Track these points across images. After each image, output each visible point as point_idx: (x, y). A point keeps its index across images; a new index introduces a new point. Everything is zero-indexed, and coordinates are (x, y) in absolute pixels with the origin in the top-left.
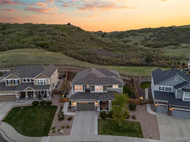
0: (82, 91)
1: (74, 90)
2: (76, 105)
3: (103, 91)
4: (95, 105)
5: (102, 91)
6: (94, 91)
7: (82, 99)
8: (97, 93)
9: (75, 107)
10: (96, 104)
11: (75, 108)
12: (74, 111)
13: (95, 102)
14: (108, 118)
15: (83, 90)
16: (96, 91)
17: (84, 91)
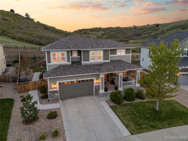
0: (65, 62)
1: (49, 62)
2: (58, 89)
3: (104, 60)
4: (95, 85)
5: (101, 61)
6: (89, 61)
7: (69, 74)
8: (94, 65)
9: (56, 92)
10: (95, 81)
11: (56, 94)
12: (56, 101)
13: (94, 78)
14: (125, 102)
15: (69, 61)
16: (91, 61)
17: (70, 63)
